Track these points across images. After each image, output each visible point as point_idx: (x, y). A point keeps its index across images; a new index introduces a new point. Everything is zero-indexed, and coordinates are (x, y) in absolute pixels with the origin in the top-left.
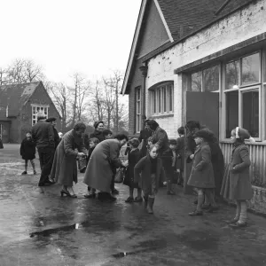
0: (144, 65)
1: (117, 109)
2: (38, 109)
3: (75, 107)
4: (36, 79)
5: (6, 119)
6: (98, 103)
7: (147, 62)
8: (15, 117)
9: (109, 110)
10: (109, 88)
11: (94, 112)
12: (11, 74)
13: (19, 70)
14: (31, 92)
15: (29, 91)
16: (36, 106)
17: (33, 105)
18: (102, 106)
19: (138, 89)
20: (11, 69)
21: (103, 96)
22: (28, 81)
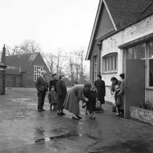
0: (100, 43)
1: (82, 68)
2: (38, 68)
3: (58, 67)
4: (36, 51)
5: (20, 74)
6: (71, 65)
7: (101, 41)
8: (25, 73)
9: (77, 69)
10: (77, 56)
11: (69, 70)
12: (22, 48)
13: (27, 46)
14: (34, 59)
15: (33, 58)
16: (37, 66)
17: (35, 66)
18: (73, 67)
19: (95, 57)
20: (23, 46)
21: (74, 61)
22: (32, 52)
